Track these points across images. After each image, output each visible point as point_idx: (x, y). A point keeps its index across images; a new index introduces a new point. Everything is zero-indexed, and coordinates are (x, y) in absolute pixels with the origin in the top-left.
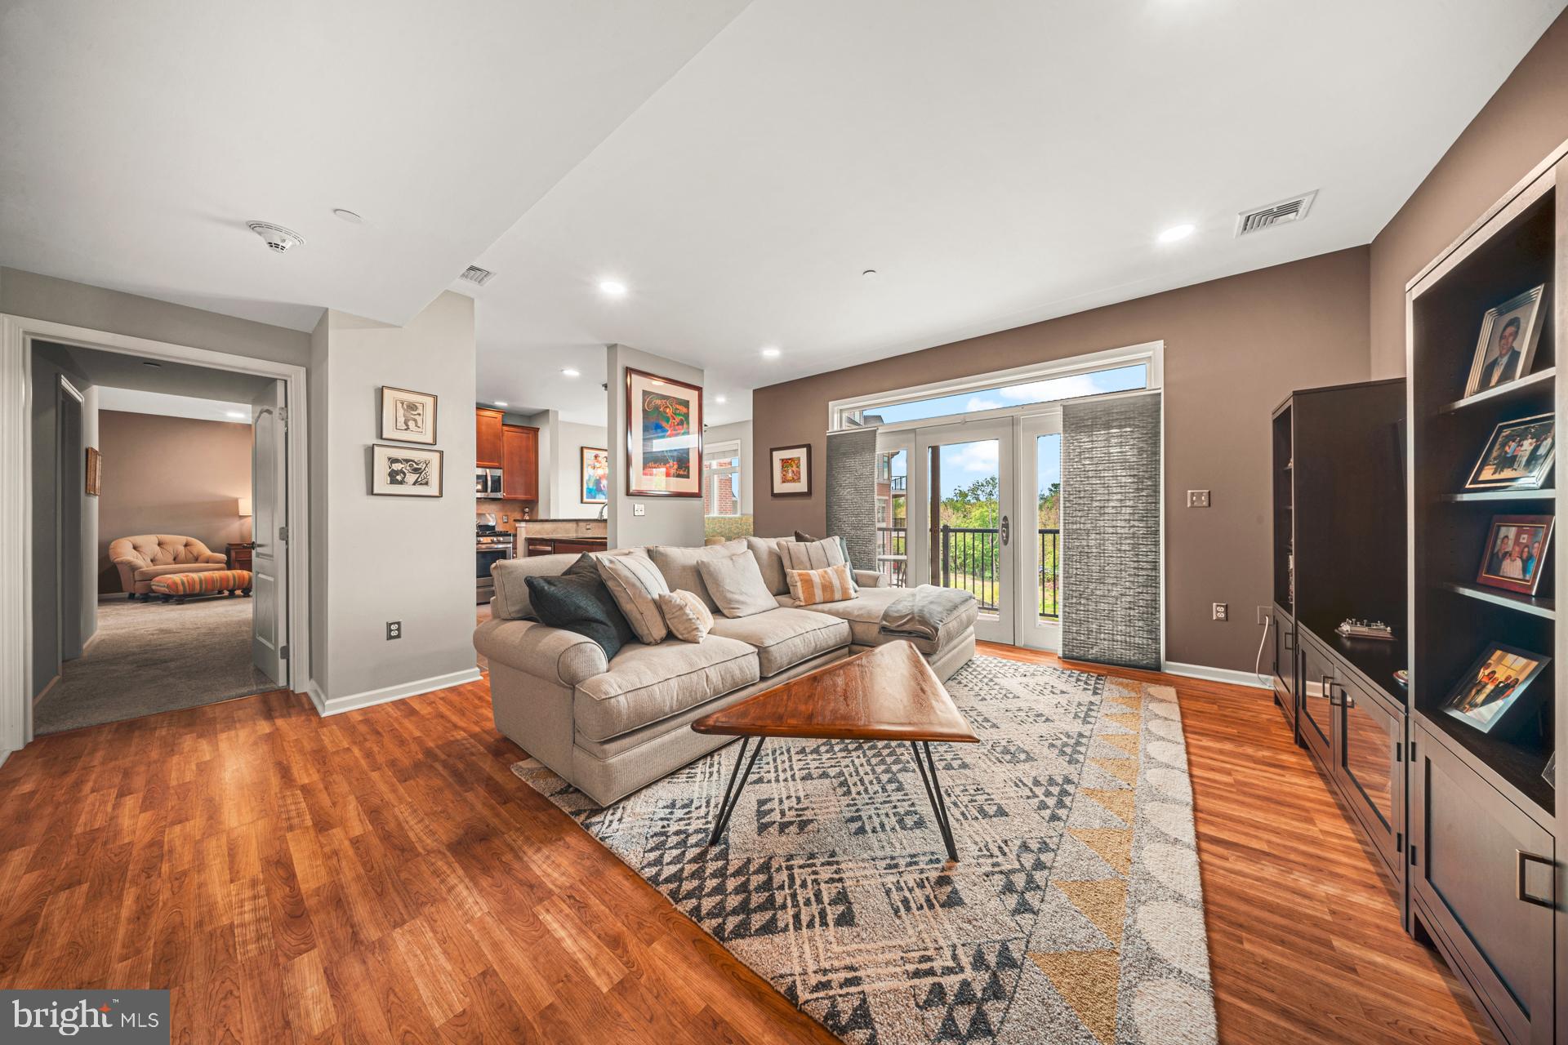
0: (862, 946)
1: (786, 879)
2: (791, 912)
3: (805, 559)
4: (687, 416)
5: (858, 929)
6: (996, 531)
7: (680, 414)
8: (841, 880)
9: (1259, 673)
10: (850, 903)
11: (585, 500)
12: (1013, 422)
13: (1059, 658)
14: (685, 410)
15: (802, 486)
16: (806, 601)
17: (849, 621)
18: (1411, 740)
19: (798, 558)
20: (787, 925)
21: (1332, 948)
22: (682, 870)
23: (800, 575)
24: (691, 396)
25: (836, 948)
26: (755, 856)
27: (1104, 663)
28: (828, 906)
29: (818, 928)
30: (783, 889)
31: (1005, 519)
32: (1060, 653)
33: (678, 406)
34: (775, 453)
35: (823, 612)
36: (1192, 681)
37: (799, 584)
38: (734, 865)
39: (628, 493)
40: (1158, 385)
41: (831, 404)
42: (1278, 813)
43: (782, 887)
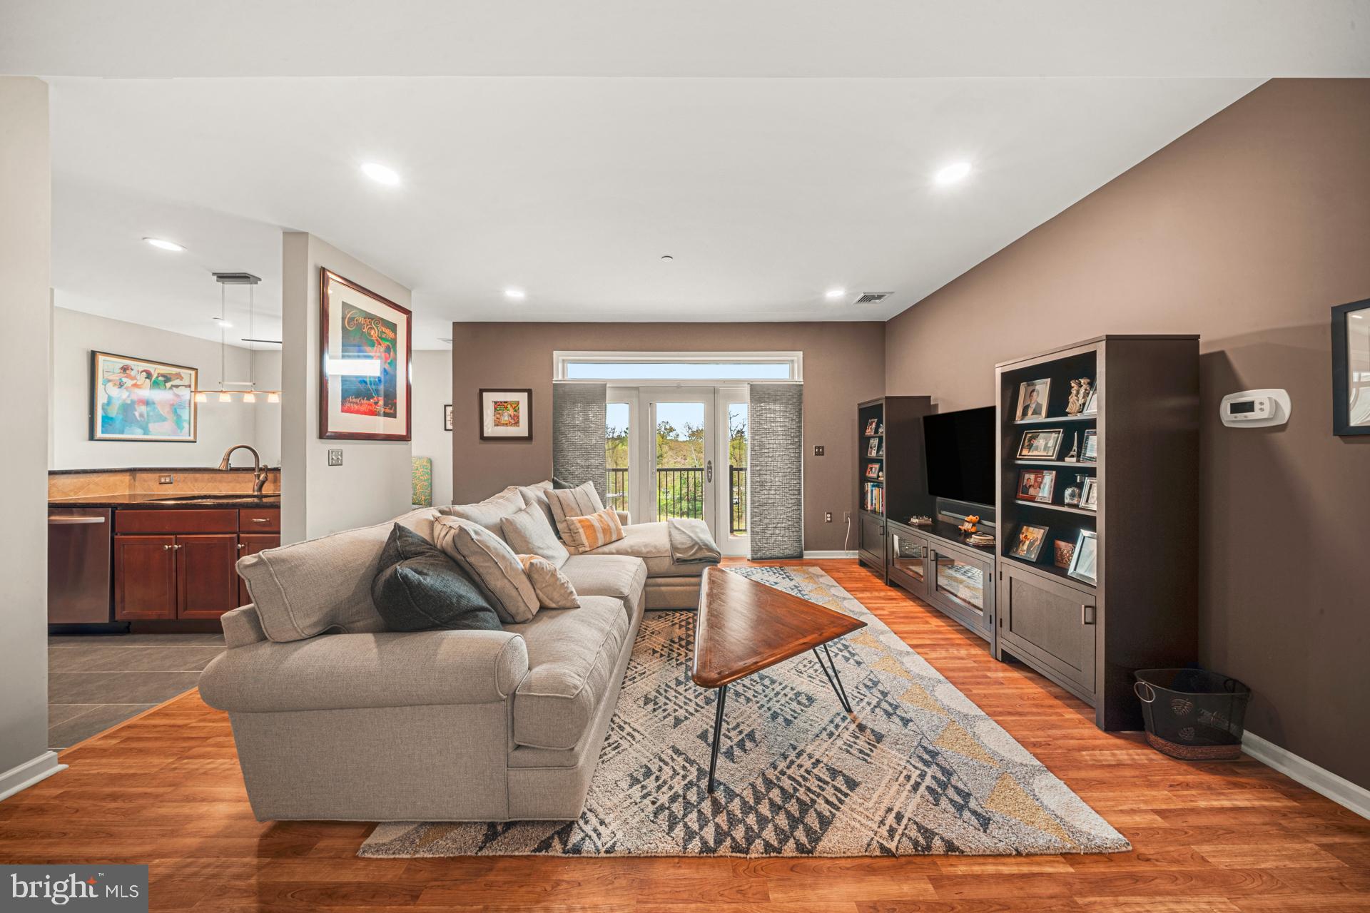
0: (878, 793)
1: (791, 782)
2: (821, 801)
3: (575, 506)
4: (394, 341)
5: (864, 785)
6: (702, 470)
7: (387, 340)
8: (818, 761)
9: (847, 550)
10: (841, 772)
11: (99, 434)
12: (715, 391)
13: (748, 560)
14: (391, 335)
15: (522, 431)
16: (590, 547)
17: (645, 559)
18: (998, 570)
19: (568, 505)
20: (831, 812)
21: (990, 678)
22: (717, 826)
23: (580, 521)
24: (398, 319)
25: (870, 804)
26: (752, 779)
27: (775, 558)
28: (833, 782)
29: (847, 800)
30: (798, 790)
31: (710, 463)
32: (749, 557)
33: (384, 330)
34: (485, 394)
35: (619, 553)
36: (820, 561)
37: (581, 530)
38: (749, 796)
39: (323, 433)
40: (799, 378)
41: (555, 353)
42: (915, 623)
43: (795, 790)
